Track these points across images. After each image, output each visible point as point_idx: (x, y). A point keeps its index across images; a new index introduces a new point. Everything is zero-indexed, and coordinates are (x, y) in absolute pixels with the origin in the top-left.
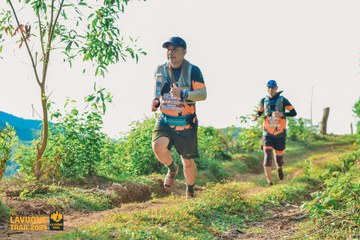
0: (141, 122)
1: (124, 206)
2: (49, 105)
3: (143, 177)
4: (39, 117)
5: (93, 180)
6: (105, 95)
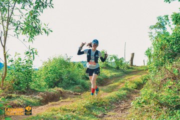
0: (48, 62)
1: (50, 104)
2: (8, 56)
4: (3, 62)
5: (30, 91)
6: (34, 51)
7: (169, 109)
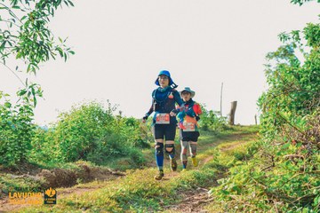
0: (69, 113)
3: (71, 164)
5: (24, 167)
6: (36, 90)
7: (287, 205)
